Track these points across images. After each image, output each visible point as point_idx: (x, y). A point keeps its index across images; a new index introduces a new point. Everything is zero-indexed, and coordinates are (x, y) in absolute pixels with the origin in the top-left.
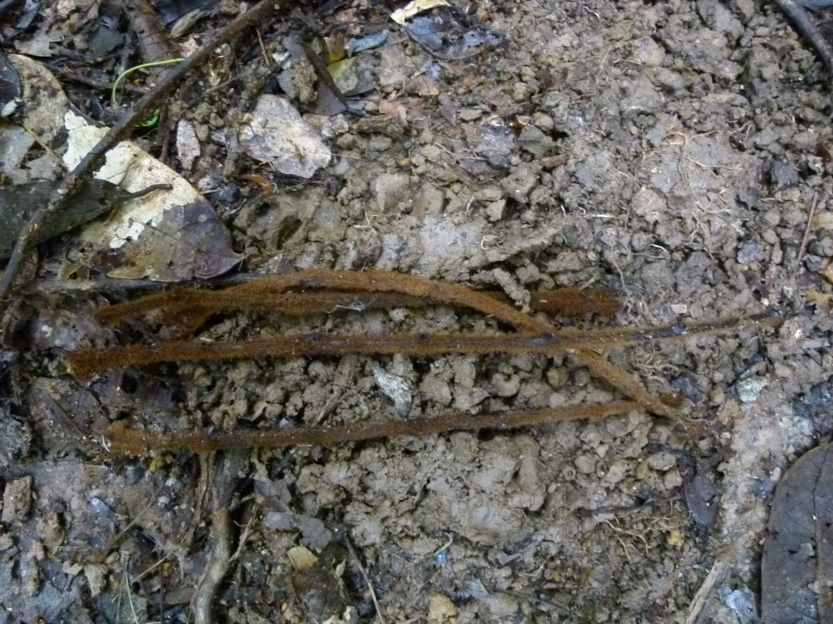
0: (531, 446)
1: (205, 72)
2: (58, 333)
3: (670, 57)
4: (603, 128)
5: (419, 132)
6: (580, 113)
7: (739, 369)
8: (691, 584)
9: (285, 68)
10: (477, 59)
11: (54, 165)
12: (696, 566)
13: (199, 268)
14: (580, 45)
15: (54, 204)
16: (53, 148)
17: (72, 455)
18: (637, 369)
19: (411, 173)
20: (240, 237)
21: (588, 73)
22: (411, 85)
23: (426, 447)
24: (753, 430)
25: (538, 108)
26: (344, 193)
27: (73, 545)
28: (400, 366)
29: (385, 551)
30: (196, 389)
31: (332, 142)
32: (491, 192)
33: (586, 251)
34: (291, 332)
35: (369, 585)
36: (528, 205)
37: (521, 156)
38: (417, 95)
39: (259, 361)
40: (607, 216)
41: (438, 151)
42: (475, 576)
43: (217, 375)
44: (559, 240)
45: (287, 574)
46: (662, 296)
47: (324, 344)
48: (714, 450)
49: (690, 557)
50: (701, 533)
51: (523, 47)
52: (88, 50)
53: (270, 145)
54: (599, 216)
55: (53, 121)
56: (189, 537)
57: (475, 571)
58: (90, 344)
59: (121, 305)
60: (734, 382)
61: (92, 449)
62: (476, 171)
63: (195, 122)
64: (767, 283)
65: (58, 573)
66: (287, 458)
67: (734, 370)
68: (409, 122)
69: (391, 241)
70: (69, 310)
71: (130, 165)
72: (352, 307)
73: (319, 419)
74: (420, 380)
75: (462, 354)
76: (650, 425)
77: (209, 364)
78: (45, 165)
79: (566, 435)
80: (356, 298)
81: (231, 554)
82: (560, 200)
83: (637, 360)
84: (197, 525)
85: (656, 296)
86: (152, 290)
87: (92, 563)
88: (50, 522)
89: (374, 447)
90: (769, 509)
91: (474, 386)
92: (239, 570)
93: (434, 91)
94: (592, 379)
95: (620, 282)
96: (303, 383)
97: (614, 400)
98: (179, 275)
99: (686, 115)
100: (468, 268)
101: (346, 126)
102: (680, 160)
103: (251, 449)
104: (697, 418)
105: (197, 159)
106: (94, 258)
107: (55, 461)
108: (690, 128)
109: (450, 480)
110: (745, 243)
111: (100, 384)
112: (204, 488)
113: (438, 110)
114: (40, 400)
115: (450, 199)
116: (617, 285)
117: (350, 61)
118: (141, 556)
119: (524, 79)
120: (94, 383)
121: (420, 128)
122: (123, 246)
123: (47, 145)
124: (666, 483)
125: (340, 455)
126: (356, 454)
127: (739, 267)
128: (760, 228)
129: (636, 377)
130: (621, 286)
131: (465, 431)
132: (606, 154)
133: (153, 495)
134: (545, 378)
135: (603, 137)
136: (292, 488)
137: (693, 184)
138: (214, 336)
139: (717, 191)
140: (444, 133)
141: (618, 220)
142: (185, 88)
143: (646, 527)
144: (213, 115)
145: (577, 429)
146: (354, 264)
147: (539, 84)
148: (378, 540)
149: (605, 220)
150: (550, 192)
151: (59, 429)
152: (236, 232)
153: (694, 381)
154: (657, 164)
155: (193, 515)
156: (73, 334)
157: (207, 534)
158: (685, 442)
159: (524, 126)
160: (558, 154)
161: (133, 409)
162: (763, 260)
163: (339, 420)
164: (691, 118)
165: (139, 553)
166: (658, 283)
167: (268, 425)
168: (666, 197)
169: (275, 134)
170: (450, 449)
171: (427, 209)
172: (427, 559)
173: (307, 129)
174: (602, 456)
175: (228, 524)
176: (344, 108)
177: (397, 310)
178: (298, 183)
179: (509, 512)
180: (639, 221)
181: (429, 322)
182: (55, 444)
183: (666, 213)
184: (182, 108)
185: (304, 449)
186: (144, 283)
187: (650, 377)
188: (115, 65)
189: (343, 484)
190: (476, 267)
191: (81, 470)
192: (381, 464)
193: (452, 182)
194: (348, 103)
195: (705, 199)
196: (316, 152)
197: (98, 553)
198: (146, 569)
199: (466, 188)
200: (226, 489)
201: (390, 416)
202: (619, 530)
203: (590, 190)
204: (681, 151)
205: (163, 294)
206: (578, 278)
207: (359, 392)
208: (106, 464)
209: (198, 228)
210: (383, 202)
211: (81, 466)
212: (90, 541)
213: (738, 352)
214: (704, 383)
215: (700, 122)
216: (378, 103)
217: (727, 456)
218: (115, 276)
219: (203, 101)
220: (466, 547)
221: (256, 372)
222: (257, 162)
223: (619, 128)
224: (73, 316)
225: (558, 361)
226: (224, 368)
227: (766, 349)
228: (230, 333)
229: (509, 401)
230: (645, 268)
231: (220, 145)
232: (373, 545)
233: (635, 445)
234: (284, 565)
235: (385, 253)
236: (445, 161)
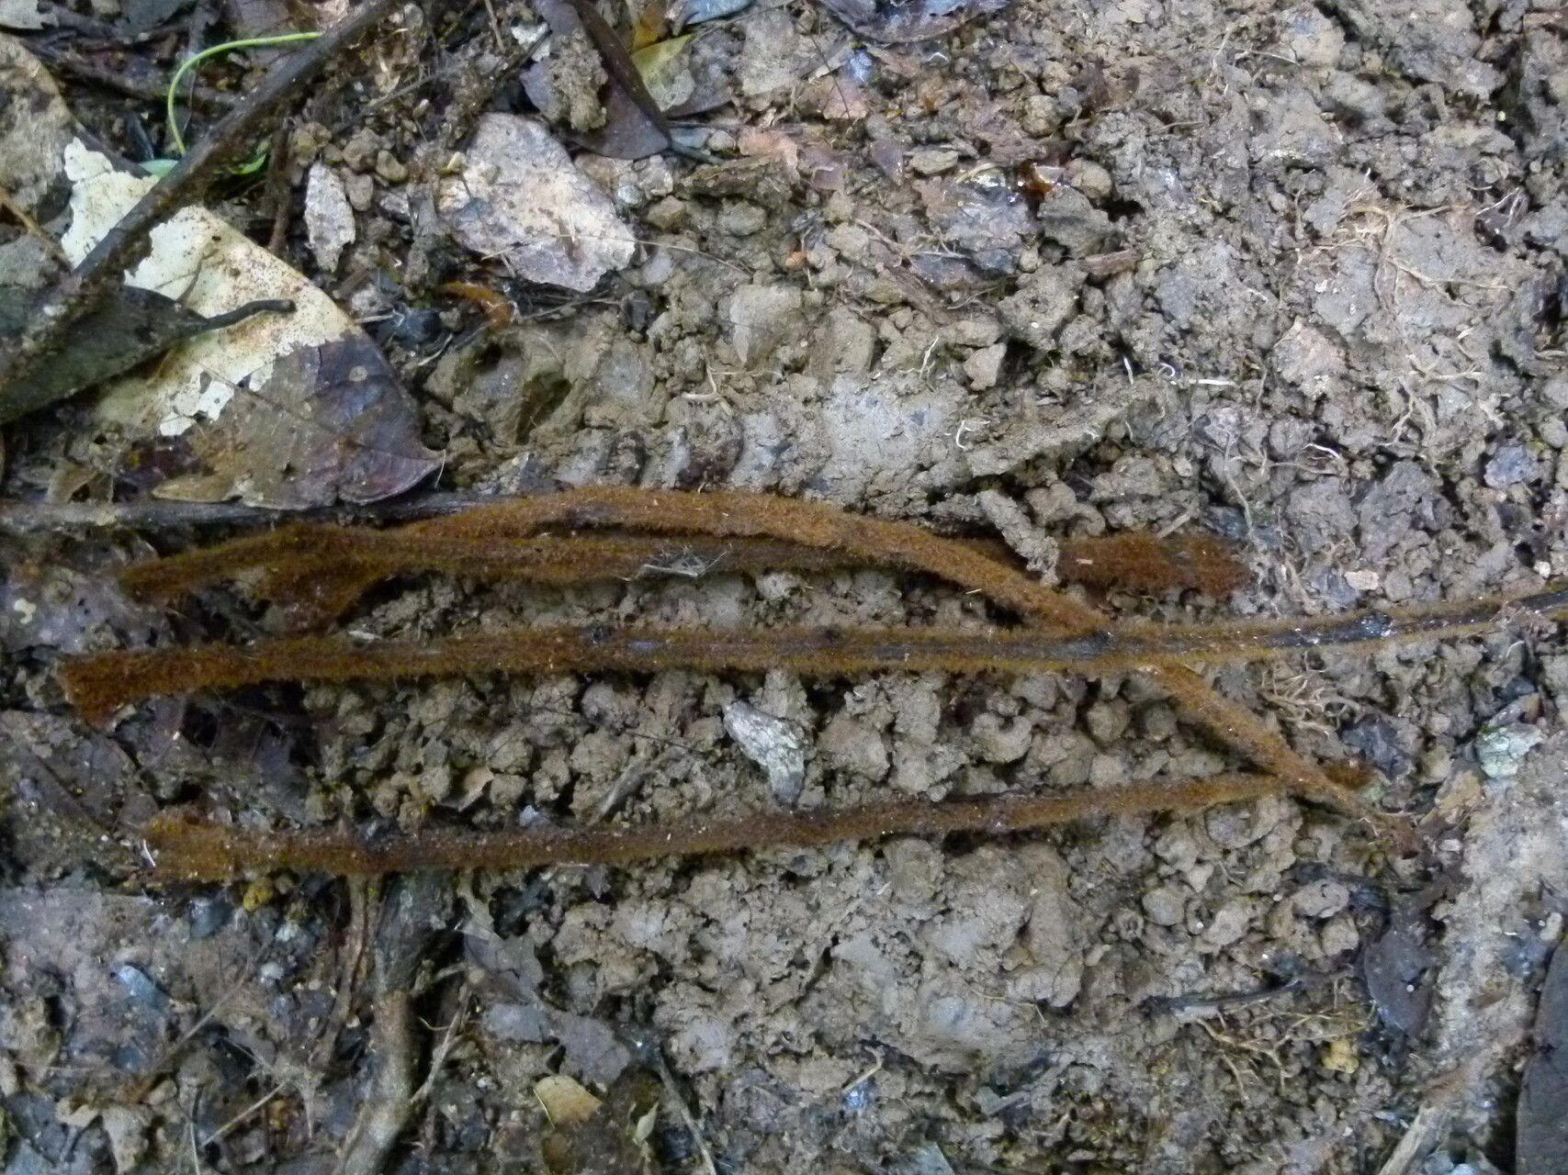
0: (1051, 866)
1: (368, 63)
2: (49, 615)
3: (1354, 49)
4: (1217, 194)
5: (824, 198)
6: (1169, 161)
7: (1483, 708)
8: (1370, 1150)
9: (537, 57)
10: (950, 43)
11: (43, 257)
12: (1382, 1115)
13: (349, 482)
14: (1164, 21)
15: (35, 337)
16: (41, 220)
17: (78, 875)
18: (1272, 706)
19: (805, 285)
20: (439, 416)
21: (1184, 79)
22: (809, 94)
23: (830, 868)
24: (1509, 836)
25: (1078, 150)
26: (661, 324)
27: (80, 1065)
28: (782, 696)
29: (738, 1082)
30: (340, 739)
31: (639, 217)
32: (977, 328)
33: (1172, 456)
34: (544, 621)
35: (705, 1153)
36: (1055, 355)
37: (1040, 252)
38: (820, 119)
39: (477, 680)
40: (1220, 383)
41: (865, 238)
42: (927, 1137)
43: (387, 710)
44: (1117, 432)
45: (532, 1130)
46: (1329, 554)
47: (617, 647)
48: (1426, 877)
49: (1370, 1095)
50: (1395, 1047)
51: (1047, 21)
52: (119, 15)
53: (504, 220)
54: (1202, 381)
55: (40, 161)
56: (325, 1051)
57: (926, 1123)
58: (115, 642)
59: (178, 558)
60: (1471, 735)
61: (122, 862)
62: (945, 281)
63: (345, 170)
64: (1546, 529)
65: (46, 1123)
66: (535, 890)
67: (1471, 709)
68: (805, 176)
69: (761, 428)
70: (72, 568)
71: (205, 258)
72: (678, 569)
73: (605, 808)
74: (820, 726)
75: (914, 673)
76: (1298, 824)
77: (368, 685)
78: (22, 257)
79: (1123, 843)
80: (686, 550)
81: (414, 1090)
82: (1121, 347)
83: (1276, 687)
84: (343, 1025)
85: (1316, 553)
86: (249, 527)
87: (120, 1103)
88: (29, 1017)
89: (721, 867)
90: (1535, 999)
91: (936, 741)
92: (430, 1118)
93: (857, 110)
94: (1181, 726)
95: (1244, 522)
96: (571, 730)
97: (1226, 771)
98: (305, 495)
99: (1388, 171)
100: (926, 490)
101: (669, 181)
102: (1376, 266)
103: (457, 872)
104: (1397, 810)
105: (348, 248)
106: (124, 455)
107: (41, 886)
108: (1395, 199)
109: (882, 939)
110: (1501, 444)
111: (137, 725)
112: (358, 948)
113: (865, 150)
114: (9, 758)
115: (888, 341)
116: (1234, 529)
117: (678, 44)
118: (224, 1088)
119: (1048, 88)
120: (124, 722)
121: (826, 187)
122: (189, 432)
123: (28, 213)
124: (1327, 944)
125: (649, 884)
126: (682, 883)
127: (1487, 495)
128: (1533, 414)
129: (1272, 722)
130: (1244, 531)
131: (917, 836)
132: (1222, 251)
133: (251, 959)
134: (1082, 724)
135: (1217, 214)
136: (546, 955)
137: (1403, 318)
138: (381, 628)
139: (1452, 333)
140: (874, 201)
141: (1242, 391)
142: (326, 97)
143: (1280, 1034)
144: (383, 155)
145: (1148, 831)
146: (681, 476)
147: (1082, 97)
148: (725, 1061)
149: (1215, 391)
150: (1100, 329)
151: (50, 820)
152: (429, 407)
153: (1390, 733)
154: (1327, 275)
155: (334, 1004)
156: (80, 618)
157: (363, 1044)
158: (1365, 858)
159: (1049, 187)
160: (1118, 249)
161: (208, 779)
162: (1538, 482)
163: (649, 810)
164: (1400, 177)
165: (219, 1082)
166: (1323, 525)
167: (494, 818)
168: (1345, 344)
169: (515, 198)
170: (883, 873)
171: (839, 362)
172: (828, 1101)
173: (585, 187)
174: (1199, 888)
175: (407, 1027)
176: (664, 143)
177: (773, 577)
178: (564, 302)
179: (1007, 1010)
180: (1287, 394)
181: (842, 602)
182: (43, 851)
183: (1343, 378)
184: (317, 139)
185: (574, 872)
186: (231, 512)
187: (1301, 724)
188: (176, 49)
189: (655, 946)
190: (943, 487)
191: (97, 907)
192: (734, 904)
193: (892, 306)
194: (672, 132)
195: (1427, 350)
196: (603, 236)
197: (131, 1083)
198: (235, 1115)
199: (921, 318)
200: (404, 954)
201: (757, 804)
202: (1227, 1039)
203: (1185, 326)
204: (1380, 247)
205: (272, 536)
206: (1154, 512)
207: (690, 751)
208: (151, 893)
209: (349, 395)
210: (746, 345)
211: (97, 898)
212: (115, 1055)
213: (1481, 673)
214: (1409, 736)
215: (1417, 186)
216: (736, 134)
217: (1452, 888)
218: (168, 496)
219: (363, 126)
220: (909, 1075)
221: (471, 705)
222: (476, 257)
223: (1246, 195)
224: (80, 579)
225: (1110, 687)
226: (400, 696)
227: (1540, 668)
228: (416, 620)
229: (1007, 771)
230: (1295, 495)
231: (398, 220)
232: (714, 1071)
233: (1268, 867)
234: (525, 1109)
235: (747, 455)
236: (879, 259)
